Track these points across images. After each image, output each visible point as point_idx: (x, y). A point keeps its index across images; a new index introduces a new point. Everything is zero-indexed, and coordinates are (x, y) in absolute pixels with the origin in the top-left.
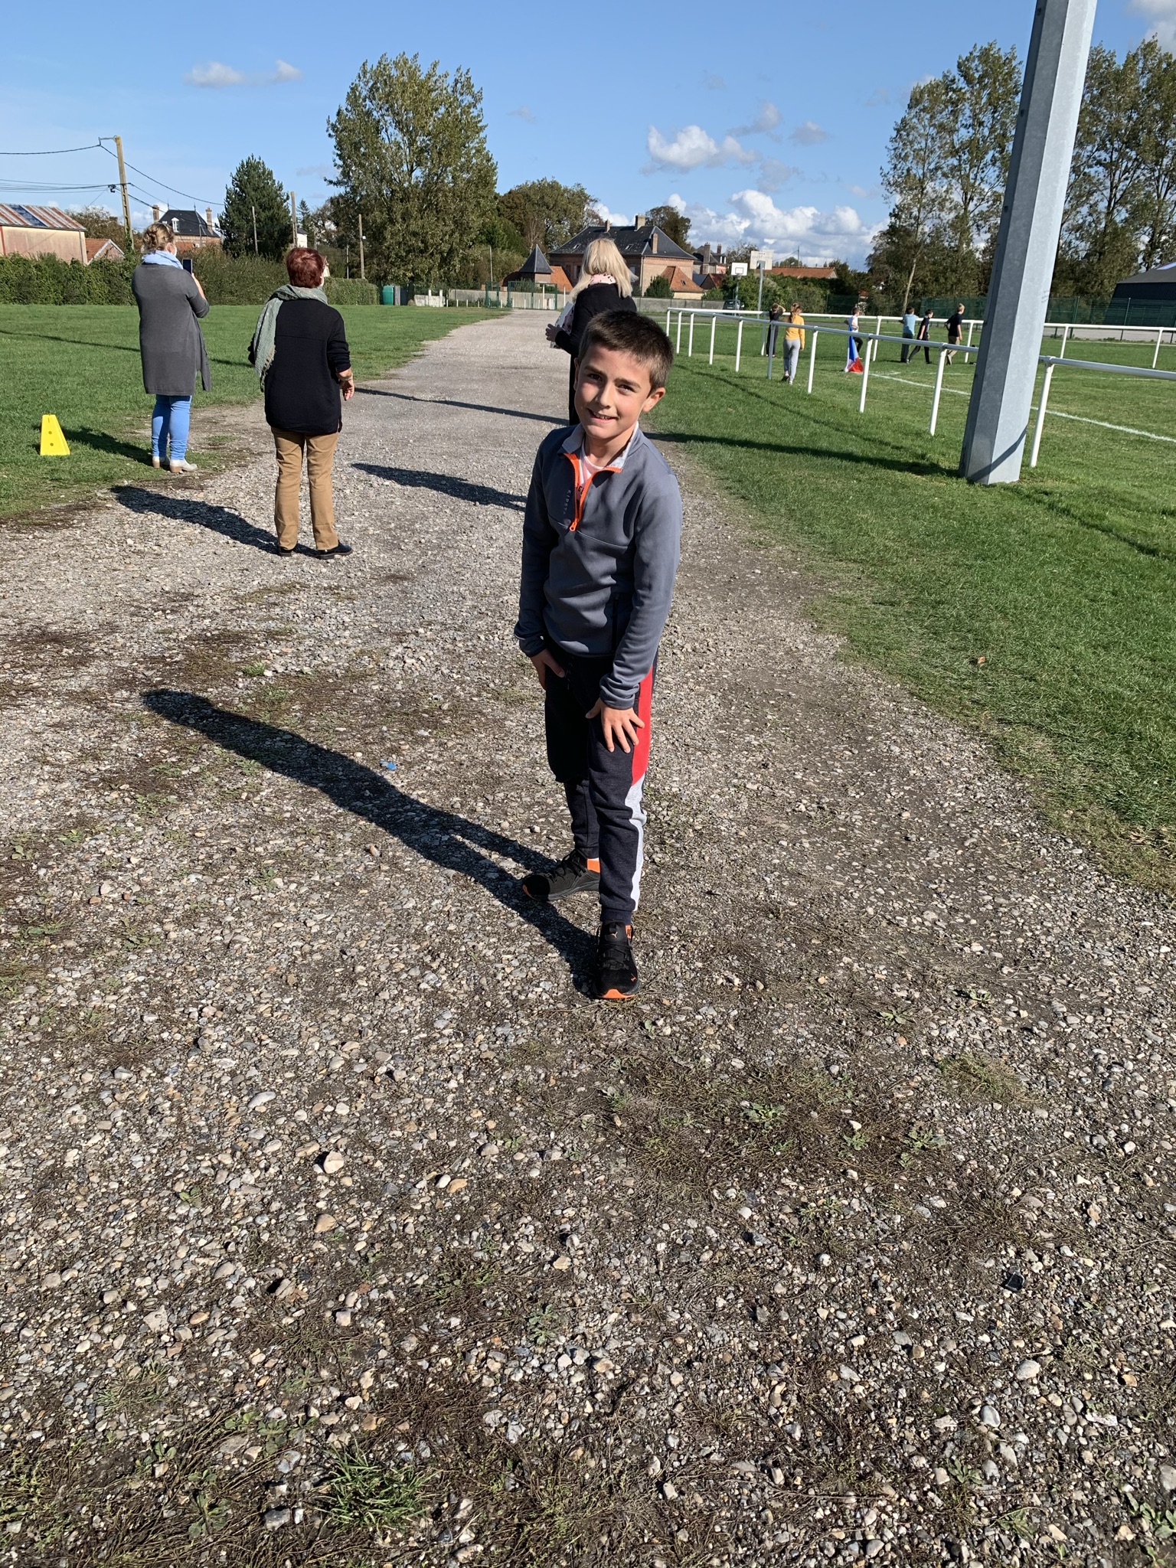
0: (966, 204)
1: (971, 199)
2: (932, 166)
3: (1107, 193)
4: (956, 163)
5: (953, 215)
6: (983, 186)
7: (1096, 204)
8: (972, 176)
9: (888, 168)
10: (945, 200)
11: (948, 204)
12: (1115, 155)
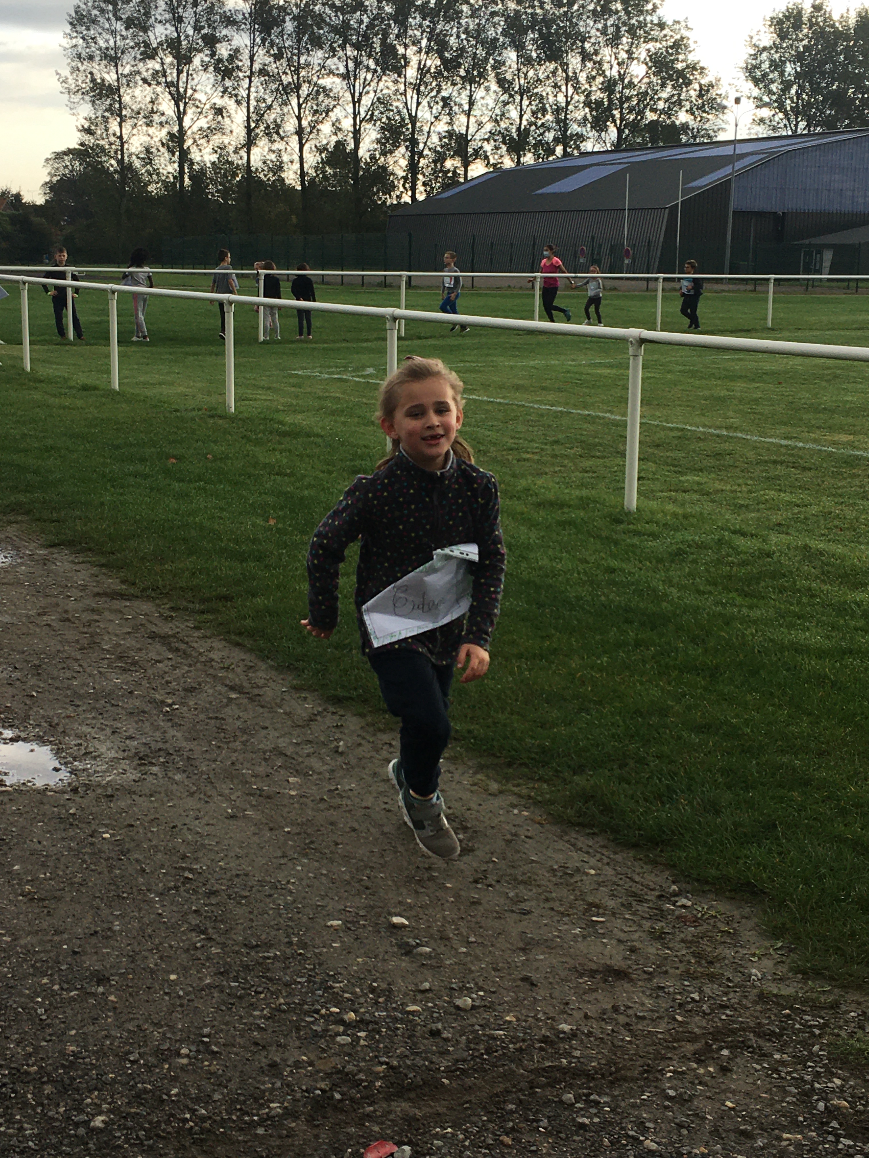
0: (180, 120)
1: (185, 113)
2: (127, 70)
3: (350, 108)
4: (158, 67)
5: (165, 131)
6: (197, 96)
7: (338, 120)
8: (181, 84)
9: (66, 72)
10: (153, 112)
11: (156, 118)
12: (351, 65)
